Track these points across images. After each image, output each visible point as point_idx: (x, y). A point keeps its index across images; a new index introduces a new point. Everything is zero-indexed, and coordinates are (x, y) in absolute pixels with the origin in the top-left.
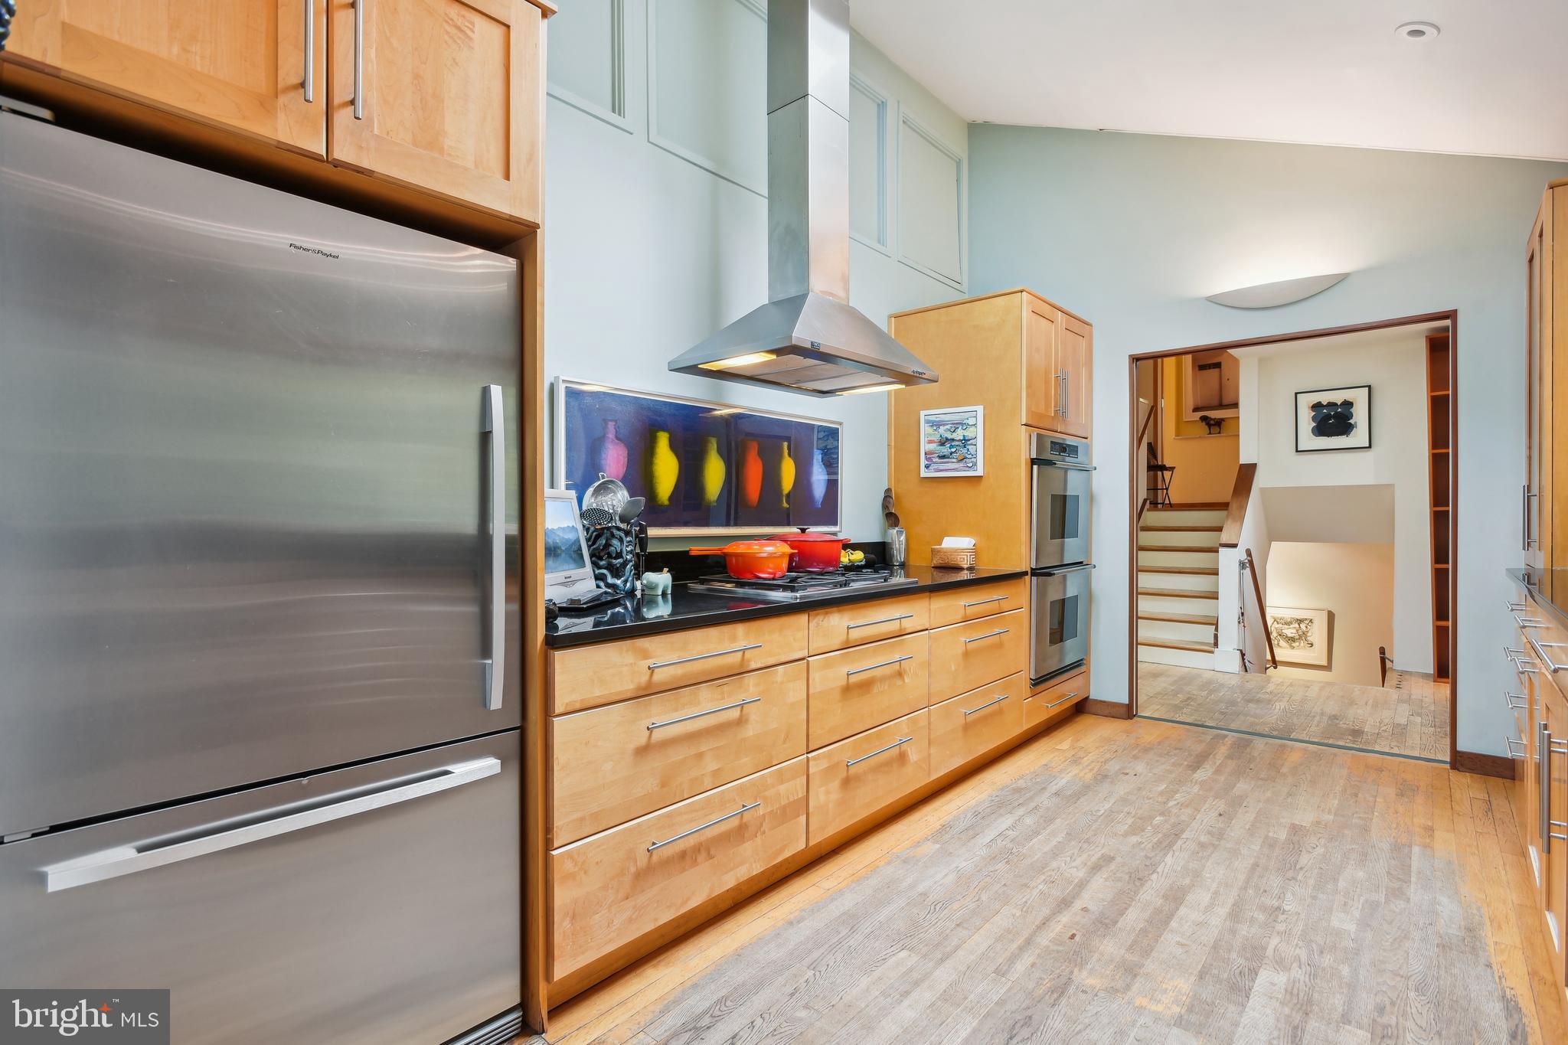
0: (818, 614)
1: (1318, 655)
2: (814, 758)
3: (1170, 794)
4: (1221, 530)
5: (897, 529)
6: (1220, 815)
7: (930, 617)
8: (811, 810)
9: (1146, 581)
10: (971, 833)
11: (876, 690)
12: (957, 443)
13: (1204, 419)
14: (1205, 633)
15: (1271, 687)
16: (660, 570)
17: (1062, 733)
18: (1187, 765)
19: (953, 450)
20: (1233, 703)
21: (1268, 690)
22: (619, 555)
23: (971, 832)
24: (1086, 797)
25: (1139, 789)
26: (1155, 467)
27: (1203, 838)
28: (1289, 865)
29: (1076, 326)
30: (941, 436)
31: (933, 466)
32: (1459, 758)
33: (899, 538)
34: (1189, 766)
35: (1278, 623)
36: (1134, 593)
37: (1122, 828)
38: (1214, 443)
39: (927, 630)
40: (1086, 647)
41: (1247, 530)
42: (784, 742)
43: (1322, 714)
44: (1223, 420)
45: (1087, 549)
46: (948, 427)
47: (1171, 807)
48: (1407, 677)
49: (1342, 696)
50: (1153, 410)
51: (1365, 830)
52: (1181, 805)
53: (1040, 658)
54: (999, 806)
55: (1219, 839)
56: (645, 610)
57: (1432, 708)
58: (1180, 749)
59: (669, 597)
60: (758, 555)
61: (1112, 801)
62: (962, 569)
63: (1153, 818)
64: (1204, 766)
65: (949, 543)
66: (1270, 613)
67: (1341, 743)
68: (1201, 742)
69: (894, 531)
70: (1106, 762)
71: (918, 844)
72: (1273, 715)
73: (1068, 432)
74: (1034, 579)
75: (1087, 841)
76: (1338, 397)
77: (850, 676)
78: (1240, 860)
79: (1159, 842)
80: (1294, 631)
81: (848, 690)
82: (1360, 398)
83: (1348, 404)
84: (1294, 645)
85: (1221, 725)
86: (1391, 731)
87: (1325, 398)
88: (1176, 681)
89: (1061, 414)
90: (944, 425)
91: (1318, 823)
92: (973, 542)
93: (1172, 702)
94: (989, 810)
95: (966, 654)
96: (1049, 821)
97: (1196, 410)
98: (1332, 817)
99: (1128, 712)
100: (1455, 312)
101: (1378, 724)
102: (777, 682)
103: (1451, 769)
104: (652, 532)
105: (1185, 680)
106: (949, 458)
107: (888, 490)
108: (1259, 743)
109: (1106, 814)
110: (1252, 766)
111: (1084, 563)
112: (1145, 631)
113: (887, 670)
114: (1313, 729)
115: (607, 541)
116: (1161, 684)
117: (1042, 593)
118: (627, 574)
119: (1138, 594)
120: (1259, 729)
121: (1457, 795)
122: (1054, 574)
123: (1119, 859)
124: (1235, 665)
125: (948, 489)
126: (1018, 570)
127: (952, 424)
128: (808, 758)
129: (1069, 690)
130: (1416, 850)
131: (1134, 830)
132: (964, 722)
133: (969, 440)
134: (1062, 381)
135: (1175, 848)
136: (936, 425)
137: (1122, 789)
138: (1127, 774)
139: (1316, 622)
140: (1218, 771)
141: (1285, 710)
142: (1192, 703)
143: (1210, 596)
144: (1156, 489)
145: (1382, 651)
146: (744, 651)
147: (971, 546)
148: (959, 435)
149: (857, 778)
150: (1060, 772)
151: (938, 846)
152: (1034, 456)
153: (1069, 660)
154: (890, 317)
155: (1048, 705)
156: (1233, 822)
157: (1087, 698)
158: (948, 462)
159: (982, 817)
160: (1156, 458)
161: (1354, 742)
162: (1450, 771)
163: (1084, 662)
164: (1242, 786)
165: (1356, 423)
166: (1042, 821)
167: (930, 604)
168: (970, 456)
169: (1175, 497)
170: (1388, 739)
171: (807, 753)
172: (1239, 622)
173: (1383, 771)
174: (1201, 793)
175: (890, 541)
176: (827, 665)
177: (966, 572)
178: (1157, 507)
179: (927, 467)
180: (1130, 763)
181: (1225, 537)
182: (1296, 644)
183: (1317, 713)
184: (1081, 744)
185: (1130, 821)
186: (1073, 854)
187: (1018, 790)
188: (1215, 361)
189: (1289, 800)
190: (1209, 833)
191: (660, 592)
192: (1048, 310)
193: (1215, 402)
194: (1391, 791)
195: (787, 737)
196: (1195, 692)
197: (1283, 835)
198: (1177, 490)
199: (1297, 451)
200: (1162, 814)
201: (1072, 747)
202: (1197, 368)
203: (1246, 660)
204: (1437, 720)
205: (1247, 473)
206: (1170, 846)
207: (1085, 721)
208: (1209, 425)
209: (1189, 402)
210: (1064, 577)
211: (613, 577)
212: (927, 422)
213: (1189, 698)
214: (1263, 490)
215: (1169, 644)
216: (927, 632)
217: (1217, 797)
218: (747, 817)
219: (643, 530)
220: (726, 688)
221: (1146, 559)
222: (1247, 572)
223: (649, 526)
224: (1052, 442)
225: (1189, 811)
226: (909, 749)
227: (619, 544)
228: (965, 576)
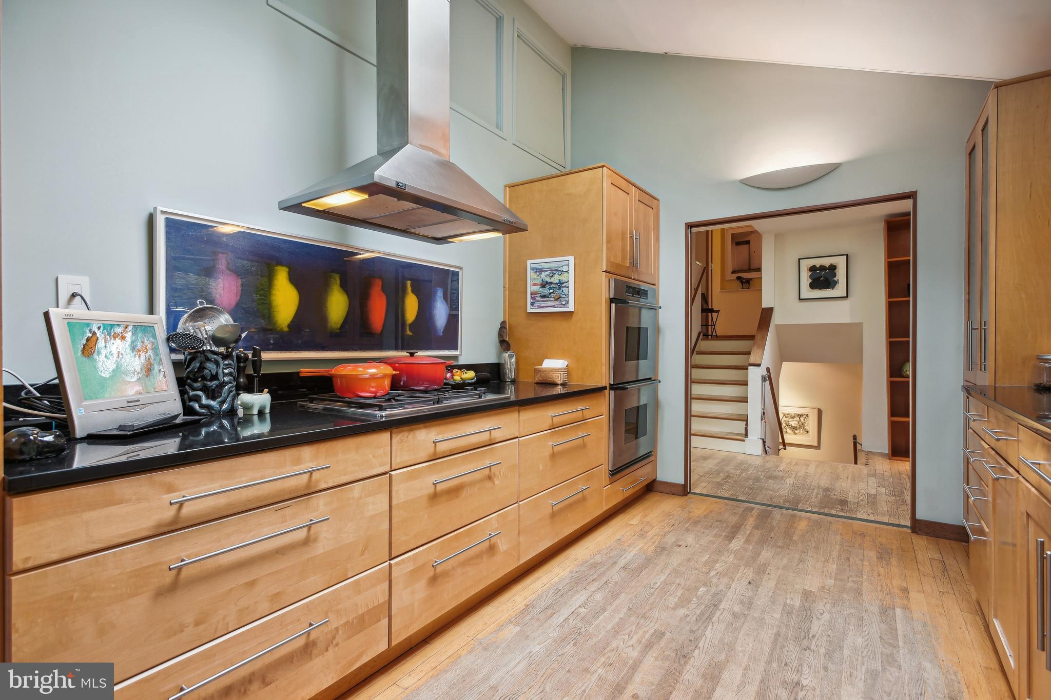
0: (402, 431)
1: (811, 439)
2: (397, 564)
3: (710, 564)
4: (750, 354)
5: (509, 353)
6: (750, 583)
7: (519, 427)
8: (394, 612)
9: (697, 389)
10: (549, 612)
11: (464, 493)
12: (554, 286)
13: (739, 278)
14: (739, 427)
15: (783, 466)
16: (261, 391)
17: (634, 510)
18: (725, 535)
19: (551, 291)
20: (757, 480)
21: (781, 469)
22: (215, 377)
23: (550, 610)
24: (647, 570)
25: (689, 560)
26: (707, 310)
27: (737, 608)
28: (804, 633)
29: (646, 199)
30: (542, 280)
31: (537, 304)
32: (917, 524)
33: (510, 360)
34: (726, 537)
35: (786, 417)
36: (689, 398)
37: (673, 601)
38: (746, 295)
39: (517, 438)
40: (654, 442)
41: (767, 355)
42: (363, 553)
43: (819, 487)
44: (751, 279)
45: (655, 367)
46: (548, 273)
47: (712, 577)
48: (872, 456)
49: (831, 472)
50: (706, 270)
51: (858, 592)
52: (720, 575)
53: (617, 452)
54: (578, 581)
55: (749, 609)
56: (239, 429)
57: (891, 480)
58: (721, 521)
59: (268, 416)
60: (361, 377)
61: (667, 572)
62: (556, 385)
63: (697, 589)
64: (737, 536)
65: (549, 364)
66: (782, 410)
67: (833, 512)
68: (735, 514)
69: (506, 355)
70: (664, 536)
71: (501, 627)
72: (783, 489)
73: (641, 279)
74: (612, 392)
75: (644, 617)
76: (826, 262)
77: (437, 485)
78: (765, 630)
79: (702, 614)
80: (797, 423)
81: (435, 497)
82: (841, 262)
83: (833, 268)
84: (796, 432)
85: (750, 498)
86: (866, 500)
87: (818, 262)
88: (719, 463)
89: (635, 266)
90: (545, 271)
91: (823, 588)
92: (566, 363)
93: (715, 480)
94: (567, 587)
95: (553, 456)
96: (615, 596)
97: (734, 272)
98: (833, 581)
99: (684, 490)
100: (916, 192)
101: (857, 494)
102: (353, 498)
103: (912, 532)
104: (266, 356)
105: (726, 461)
106: (548, 297)
107: (503, 323)
108: (777, 514)
109: (661, 586)
110: (772, 535)
111: (653, 379)
112: (697, 425)
113: (477, 476)
114: (814, 500)
115: (201, 364)
116: (709, 465)
117: (618, 403)
118: (224, 394)
119: (691, 398)
120: (776, 501)
121: (920, 557)
122: (627, 388)
123: (668, 635)
124: (758, 449)
125: (547, 323)
126: (600, 385)
127: (550, 270)
128: (390, 565)
129: (641, 474)
130: (898, 611)
131: (684, 602)
132: (551, 511)
133: (563, 283)
134: (635, 240)
135: (714, 619)
136: (539, 271)
137: (675, 560)
138: (680, 546)
139: (811, 417)
140: (747, 541)
141: (793, 485)
142: (729, 481)
143: (743, 400)
144: (707, 325)
145: (855, 437)
146: (311, 473)
147: (565, 366)
148: (556, 279)
149: (446, 574)
150: (629, 546)
151: (518, 629)
152: (612, 296)
153: (642, 452)
154: (506, 186)
155: (623, 489)
156: (760, 589)
157: (655, 480)
158: (548, 301)
159: (561, 594)
160: (707, 304)
161: (842, 510)
162: (912, 534)
163: (653, 453)
164: (766, 554)
165: (838, 280)
166: (609, 596)
167: (519, 416)
168: (564, 296)
169: (720, 332)
170: (864, 507)
171: (390, 560)
172: (762, 419)
173: (865, 536)
174: (735, 562)
175: (503, 362)
176: (412, 476)
177: (560, 387)
178: (708, 337)
179: (532, 304)
180: (683, 535)
181: (753, 359)
182: (797, 432)
183: (815, 487)
184: (648, 519)
185: (679, 593)
186: (631, 631)
187: (594, 566)
188: (746, 239)
189: (800, 566)
190: (742, 602)
191: (255, 412)
192: (625, 184)
193: (746, 268)
194: (872, 554)
195: (366, 548)
196: (732, 471)
197: (797, 603)
198: (722, 325)
199: (800, 299)
200: (705, 585)
201: (641, 522)
202: (735, 244)
203: (766, 446)
204: (895, 490)
205: (767, 313)
206: (710, 618)
207: (653, 498)
208: (742, 283)
209: (730, 268)
210: (639, 390)
211: (208, 397)
212: (532, 269)
213: (728, 476)
214: (777, 326)
215: (715, 435)
216: (517, 440)
217: (747, 565)
218: (313, 636)
219: (256, 354)
220: (288, 511)
221: (697, 374)
222: (767, 384)
223: (263, 351)
224: (627, 286)
225: (725, 580)
226: (498, 541)
227: (215, 367)
228: (559, 390)
